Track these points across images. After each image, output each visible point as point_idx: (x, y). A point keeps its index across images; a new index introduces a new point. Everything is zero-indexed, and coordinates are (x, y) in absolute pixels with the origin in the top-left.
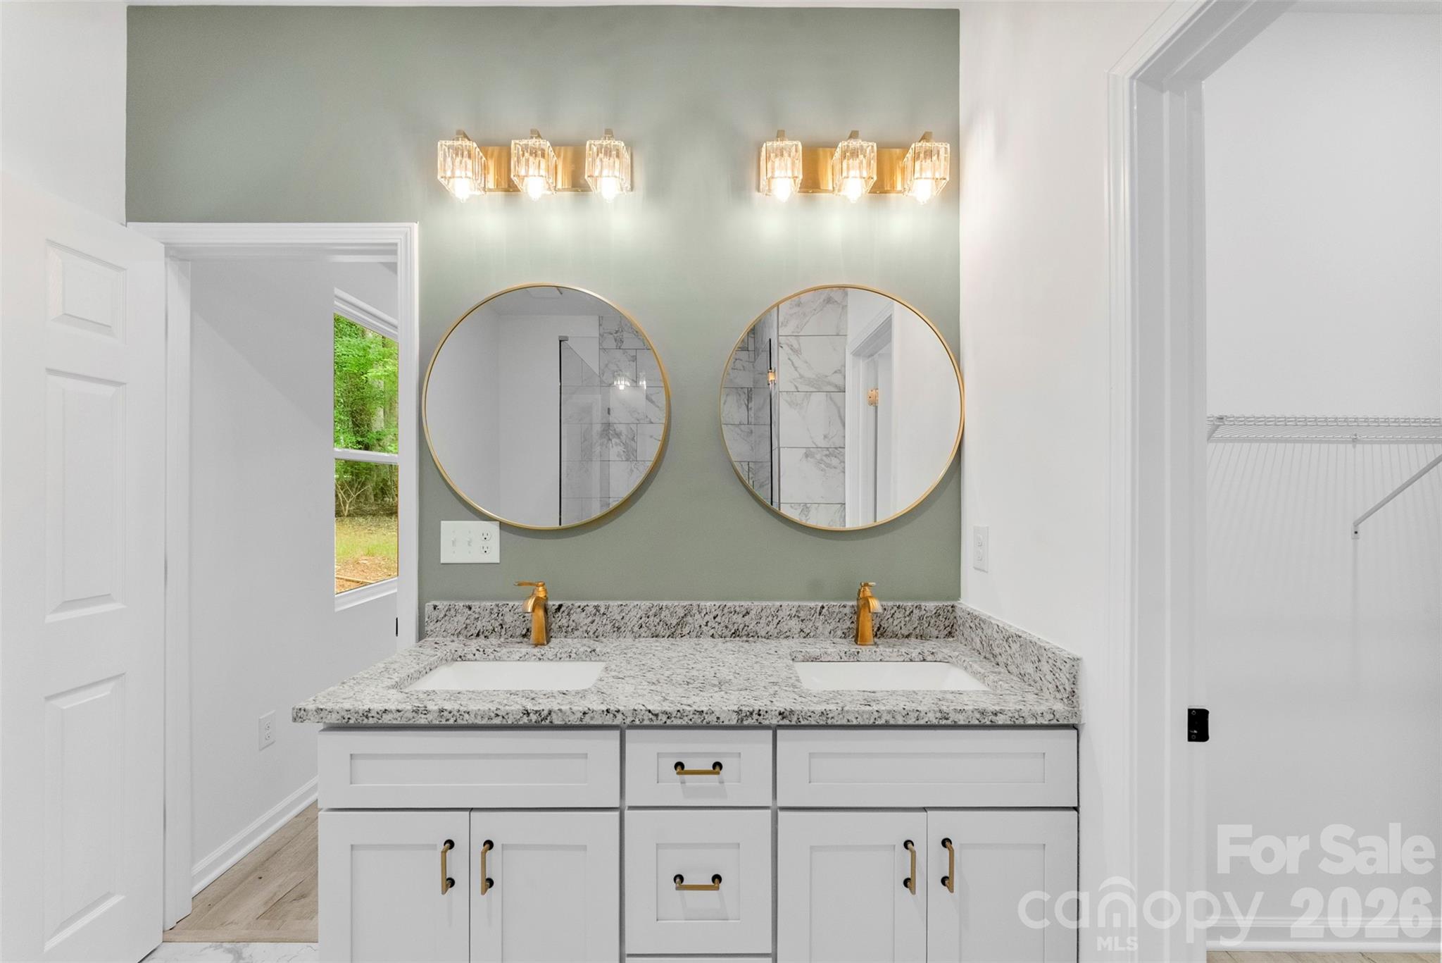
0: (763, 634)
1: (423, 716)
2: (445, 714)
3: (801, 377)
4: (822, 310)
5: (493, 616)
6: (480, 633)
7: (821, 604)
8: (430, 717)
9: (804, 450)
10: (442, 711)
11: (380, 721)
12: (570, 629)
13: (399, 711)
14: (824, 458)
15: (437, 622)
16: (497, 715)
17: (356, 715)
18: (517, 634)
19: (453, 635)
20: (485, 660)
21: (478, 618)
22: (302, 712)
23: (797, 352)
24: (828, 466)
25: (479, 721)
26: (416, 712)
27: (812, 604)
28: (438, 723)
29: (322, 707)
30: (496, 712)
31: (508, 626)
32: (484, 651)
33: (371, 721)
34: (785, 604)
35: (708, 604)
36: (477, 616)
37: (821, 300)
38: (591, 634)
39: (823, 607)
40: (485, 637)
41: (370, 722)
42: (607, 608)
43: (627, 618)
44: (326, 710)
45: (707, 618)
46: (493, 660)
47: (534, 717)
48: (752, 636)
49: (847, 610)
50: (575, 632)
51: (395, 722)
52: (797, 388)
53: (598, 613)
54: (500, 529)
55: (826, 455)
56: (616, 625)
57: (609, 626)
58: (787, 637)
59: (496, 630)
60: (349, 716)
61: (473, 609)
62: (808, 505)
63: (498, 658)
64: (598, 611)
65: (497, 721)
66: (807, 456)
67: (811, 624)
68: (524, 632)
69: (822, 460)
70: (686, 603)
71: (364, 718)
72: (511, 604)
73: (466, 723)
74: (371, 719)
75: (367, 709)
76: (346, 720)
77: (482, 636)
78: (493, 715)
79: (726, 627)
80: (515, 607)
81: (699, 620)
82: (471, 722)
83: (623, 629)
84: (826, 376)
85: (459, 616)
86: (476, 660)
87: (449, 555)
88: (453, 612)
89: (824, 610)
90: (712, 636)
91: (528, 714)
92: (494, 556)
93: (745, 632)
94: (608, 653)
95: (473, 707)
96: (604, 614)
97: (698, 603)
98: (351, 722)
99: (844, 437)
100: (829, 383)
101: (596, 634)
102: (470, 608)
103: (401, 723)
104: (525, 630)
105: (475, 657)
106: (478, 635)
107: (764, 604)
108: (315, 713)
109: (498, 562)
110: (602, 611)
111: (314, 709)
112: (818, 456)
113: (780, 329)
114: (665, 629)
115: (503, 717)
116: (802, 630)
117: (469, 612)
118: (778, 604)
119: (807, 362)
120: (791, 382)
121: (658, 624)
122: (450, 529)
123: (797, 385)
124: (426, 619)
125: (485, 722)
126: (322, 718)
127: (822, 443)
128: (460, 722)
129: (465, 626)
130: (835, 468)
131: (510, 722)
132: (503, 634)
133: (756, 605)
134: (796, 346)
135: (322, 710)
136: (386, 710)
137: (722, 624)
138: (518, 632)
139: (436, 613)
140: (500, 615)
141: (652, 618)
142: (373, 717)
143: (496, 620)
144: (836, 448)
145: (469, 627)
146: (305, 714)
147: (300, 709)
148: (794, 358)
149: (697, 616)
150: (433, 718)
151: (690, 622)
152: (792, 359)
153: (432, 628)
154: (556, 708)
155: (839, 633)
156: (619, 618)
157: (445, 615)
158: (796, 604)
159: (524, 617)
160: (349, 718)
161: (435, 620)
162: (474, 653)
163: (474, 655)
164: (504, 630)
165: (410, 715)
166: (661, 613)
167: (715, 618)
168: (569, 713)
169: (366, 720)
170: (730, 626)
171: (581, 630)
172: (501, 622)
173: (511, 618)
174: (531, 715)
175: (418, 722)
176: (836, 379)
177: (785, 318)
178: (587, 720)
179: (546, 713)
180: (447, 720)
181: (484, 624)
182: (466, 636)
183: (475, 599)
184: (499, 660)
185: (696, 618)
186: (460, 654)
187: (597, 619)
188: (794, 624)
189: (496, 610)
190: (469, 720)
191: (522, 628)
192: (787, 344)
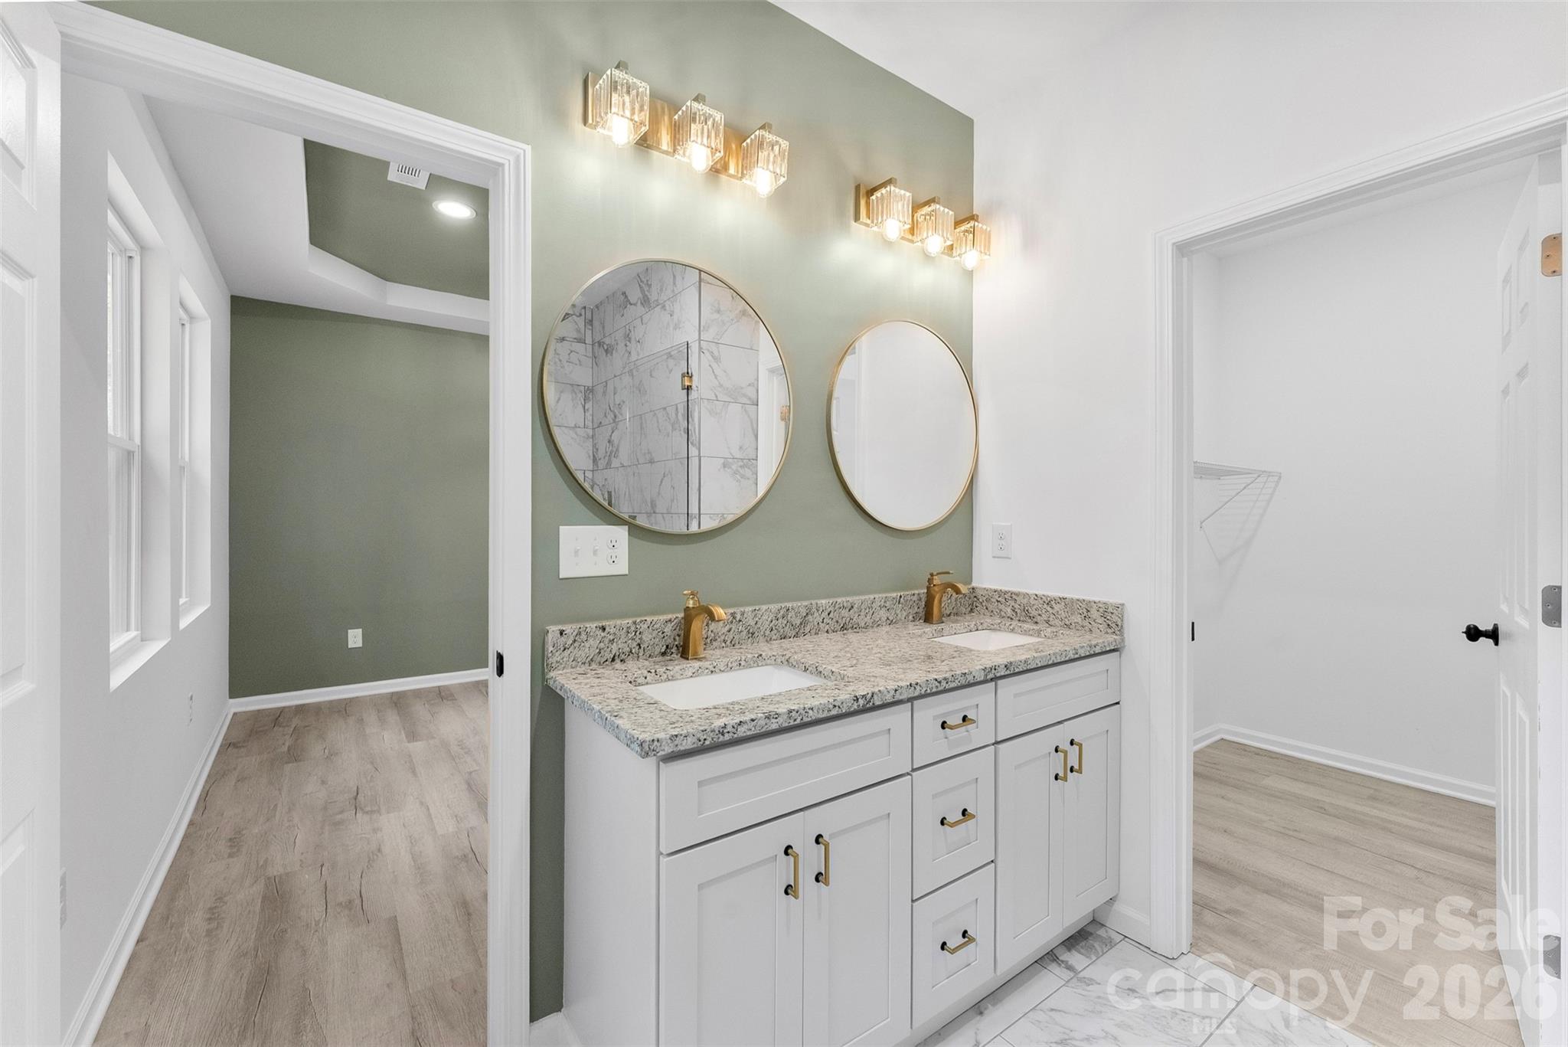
0: (863, 625)
1: (774, 721)
2: (793, 714)
3: (721, 386)
4: (738, 321)
5: (630, 636)
6: (616, 657)
7: (899, 595)
8: (780, 720)
9: (723, 460)
10: (790, 711)
11: (736, 736)
12: (708, 640)
13: (753, 720)
14: (739, 469)
15: (565, 649)
16: (835, 706)
17: (712, 734)
18: (656, 653)
19: (584, 663)
20: (657, 682)
21: (613, 640)
22: (656, 743)
23: (717, 359)
24: (743, 476)
25: (821, 716)
26: (768, 718)
27: (894, 595)
28: (787, 725)
29: (676, 733)
30: (833, 703)
31: (646, 646)
32: (656, 671)
33: (727, 737)
34: (877, 596)
35: (823, 602)
36: (612, 637)
37: (737, 312)
38: (728, 643)
39: (901, 597)
40: (621, 661)
41: (726, 739)
42: (743, 614)
43: (760, 623)
44: (681, 735)
45: (823, 615)
46: (665, 681)
47: (861, 702)
48: (856, 628)
49: (915, 598)
50: (714, 643)
51: (749, 733)
52: (716, 397)
53: (734, 621)
54: (629, 534)
55: (741, 467)
56: (751, 631)
57: (745, 633)
58: (879, 625)
59: (633, 651)
60: (705, 737)
61: (607, 629)
62: (725, 516)
63: (670, 678)
64: (734, 618)
65: (834, 712)
66: (725, 466)
67: (894, 612)
68: (663, 650)
69: (737, 470)
70: (805, 603)
71: (720, 735)
72: (649, 619)
73: (810, 719)
74: (726, 735)
75: (723, 725)
76: (701, 743)
77: (618, 660)
78: (831, 706)
79: (837, 622)
80: (653, 623)
81: (816, 618)
82: (814, 718)
83: (756, 635)
84: (742, 388)
85: (591, 641)
86: (647, 683)
87: (570, 567)
88: (584, 636)
89: (902, 599)
90: (827, 632)
91: (858, 699)
92: (622, 567)
93: (850, 625)
94: (773, 656)
95: (815, 703)
96: (740, 621)
97: (816, 601)
98: (707, 743)
99: (757, 449)
100: (745, 395)
101: (733, 643)
102: (604, 629)
103: (755, 732)
104: (665, 646)
105: (646, 681)
106: (613, 660)
107: (863, 598)
108: (669, 741)
109: (627, 573)
110: (738, 617)
111: (668, 737)
112: (734, 467)
113: (702, 333)
114: (791, 630)
115: (839, 707)
116: (888, 619)
117: (603, 634)
118: (872, 597)
119: (725, 372)
120: (711, 390)
121: (786, 625)
122: (569, 535)
123: (717, 394)
124: (551, 649)
125: (825, 714)
126: (677, 745)
127: (738, 455)
128: (806, 720)
129: (598, 650)
130: (748, 479)
131: (844, 711)
132: (641, 654)
133: (856, 599)
134: (716, 354)
135: (676, 736)
136: (741, 722)
137: (834, 620)
138: (657, 650)
139: (563, 639)
140: (638, 633)
141: (780, 620)
142: (728, 732)
143: (633, 639)
144: (749, 460)
145: (602, 651)
146: (658, 744)
147: (653, 740)
148: (714, 365)
149: (816, 614)
150: (783, 722)
151: (811, 620)
152: (713, 366)
153: (558, 659)
154: (876, 690)
155: (911, 617)
156: (753, 623)
157: (575, 641)
158: (884, 595)
159: (663, 633)
160: (705, 739)
161: (562, 649)
162: (645, 675)
163: (646, 678)
164: (641, 650)
165: (763, 722)
166: (788, 615)
167: (829, 614)
168: (886, 692)
169: (722, 737)
170: (840, 621)
171: (719, 640)
172: (639, 641)
173: (650, 636)
174: (860, 700)
175: (770, 728)
176: (751, 392)
177: (706, 323)
178: (898, 697)
179: (870, 695)
180: (795, 720)
181: (620, 646)
182: (600, 663)
183: (607, 619)
184: (672, 680)
185: (815, 616)
186: (630, 680)
187: (734, 627)
188: (883, 614)
189: (633, 628)
190: (813, 715)
191: (661, 646)
192: (708, 350)
